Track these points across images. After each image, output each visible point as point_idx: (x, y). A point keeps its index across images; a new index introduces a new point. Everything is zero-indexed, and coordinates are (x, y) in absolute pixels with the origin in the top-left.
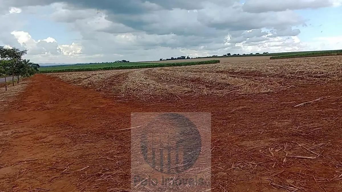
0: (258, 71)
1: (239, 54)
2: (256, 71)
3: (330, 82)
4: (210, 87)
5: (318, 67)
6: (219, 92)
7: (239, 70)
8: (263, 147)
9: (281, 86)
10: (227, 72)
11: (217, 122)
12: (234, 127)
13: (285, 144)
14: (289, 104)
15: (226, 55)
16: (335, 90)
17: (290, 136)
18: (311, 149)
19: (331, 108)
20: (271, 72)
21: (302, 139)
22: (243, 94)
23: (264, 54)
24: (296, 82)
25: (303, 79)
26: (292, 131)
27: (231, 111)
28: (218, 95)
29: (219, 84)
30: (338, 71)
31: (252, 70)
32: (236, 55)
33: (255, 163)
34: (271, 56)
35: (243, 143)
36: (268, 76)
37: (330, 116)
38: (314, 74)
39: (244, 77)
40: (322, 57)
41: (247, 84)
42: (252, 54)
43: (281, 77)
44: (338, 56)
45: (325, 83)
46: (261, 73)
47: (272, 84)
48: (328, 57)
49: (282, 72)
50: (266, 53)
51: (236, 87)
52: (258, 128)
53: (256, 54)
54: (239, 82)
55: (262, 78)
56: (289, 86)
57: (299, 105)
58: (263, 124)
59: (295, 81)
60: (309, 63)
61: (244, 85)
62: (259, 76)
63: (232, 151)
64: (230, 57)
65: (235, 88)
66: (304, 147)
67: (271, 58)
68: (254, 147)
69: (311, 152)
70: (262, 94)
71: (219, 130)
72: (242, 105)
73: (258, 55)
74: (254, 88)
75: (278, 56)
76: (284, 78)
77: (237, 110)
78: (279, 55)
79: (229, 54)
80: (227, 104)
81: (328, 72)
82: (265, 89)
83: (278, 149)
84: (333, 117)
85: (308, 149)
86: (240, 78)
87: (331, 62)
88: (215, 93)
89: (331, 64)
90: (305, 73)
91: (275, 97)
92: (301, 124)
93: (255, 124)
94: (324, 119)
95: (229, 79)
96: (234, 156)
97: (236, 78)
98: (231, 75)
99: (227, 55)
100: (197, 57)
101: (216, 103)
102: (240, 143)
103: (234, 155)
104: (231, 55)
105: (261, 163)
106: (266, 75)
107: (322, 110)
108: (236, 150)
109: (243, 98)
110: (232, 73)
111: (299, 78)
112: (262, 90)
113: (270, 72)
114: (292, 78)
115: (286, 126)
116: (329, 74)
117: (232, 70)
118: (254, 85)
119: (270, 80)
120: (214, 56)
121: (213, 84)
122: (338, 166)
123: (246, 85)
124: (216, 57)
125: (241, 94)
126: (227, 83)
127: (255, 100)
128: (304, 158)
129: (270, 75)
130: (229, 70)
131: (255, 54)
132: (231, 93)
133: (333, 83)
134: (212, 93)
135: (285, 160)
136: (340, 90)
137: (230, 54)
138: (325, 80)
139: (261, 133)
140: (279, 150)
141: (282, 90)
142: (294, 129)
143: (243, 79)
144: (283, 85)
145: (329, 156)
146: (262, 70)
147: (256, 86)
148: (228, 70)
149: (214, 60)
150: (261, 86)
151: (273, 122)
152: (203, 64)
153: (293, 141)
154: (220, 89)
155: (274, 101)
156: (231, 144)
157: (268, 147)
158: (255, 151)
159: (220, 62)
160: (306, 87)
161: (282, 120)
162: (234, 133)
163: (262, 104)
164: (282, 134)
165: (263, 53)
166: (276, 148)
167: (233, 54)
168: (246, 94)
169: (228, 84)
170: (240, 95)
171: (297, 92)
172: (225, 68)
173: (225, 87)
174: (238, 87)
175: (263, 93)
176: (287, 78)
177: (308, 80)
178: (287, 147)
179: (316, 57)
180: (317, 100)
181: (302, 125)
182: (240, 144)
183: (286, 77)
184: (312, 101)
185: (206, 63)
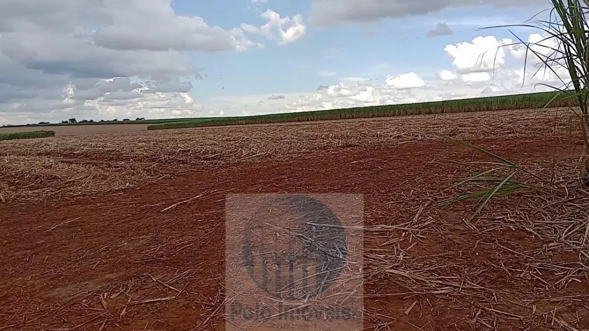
0: (117, 151)
1: (92, 121)
2: (113, 151)
3: (223, 167)
4: (17, 184)
5: (215, 142)
6: (33, 193)
7: (83, 149)
8: (90, 294)
9: (149, 177)
10: (59, 154)
11: (12, 257)
12: (45, 262)
13: (130, 281)
14: (154, 207)
15: (66, 122)
16: (226, 179)
17: (143, 264)
18: (171, 282)
19: (214, 208)
20: (140, 153)
21: (161, 268)
22: (80, 196)
23: (137, 121)
24: (176, 168)
25: (186, 163)
26: (147, 254)
27: (48, 229)
28: (28, 201)
29: (36, 179)
30: (235, 150)
31: (107, 149)
32: (86, 121)
33: (69, 327)
34: (150, 125)
35: (55, 293)
36: (132, 160)
37: (209, 222)
38: (203, 154)
39: (89, 163)
40: (225, 127)
41: (90, 176)
42: (116, 120)
43: (153, 160)
44: (247, 126)
45: (216, 169)
46: (122, 154)
47: (133, 174)
48: (233, 126)
49: (157, 153)
50: (141, 119)
51: (70, 182)
52: (92, 258)
53: (124, 120)
54: (78, 173)
55: (121, 164)
56: (161, 176)
57: (169, 208)
58: (102, 249)
59: (174, 167)
60: (205, 136)
61: (85, 178)
62: (116, 159)
63: (28, 313)
64: (75, 125)
65: (65, 184)
66: (160, 281)
67: (149, 128)
68: (75, 296)
69: (169, 288)
70: (114, 193)
71: (13, 272)
72: (71, 216)
73: (126, 122)
74: (102, 183)
75: (161, 124)
76: (158, 162)
77: (60, 226)
78: (163, 123)
79: (73, 120)
80: (43, 216)
81: (222, 151)
82: (121, 183)
83: (117, 293)
84: (214, 224)
85: (165, 285)
86: (81, 165)
87: (235, 135)
88: (24, 197)
89: (234, 138)
90: (191, 152)
91: (135, 197)
92: (164, 240)
93: (87, 250)
94: (201, 227)
95: (60, 167)
96: (30, 321)
97: (73, 165)
98: (67, 160)
99: (68, 121)
100: (6, 125)
101: (22, 216)
102: (48, 293)
103: (31, 319)
104: (78, 121)
105: (79, 326)
106: (129, 158)
107: (201, 214)
108: (38, 309)
109: (78, 202)
110: (68, 156)
111: (180, 161)
112: (114, 186)
113: (138, 152)
114: (169, 161)
115: (140, 247)
116: (224, 154)
117: (71, 149)
118: (102, 177)
119: (133, 167)
120: (43, 123)
121: (24, 179)
122: (206, 305)
123: (88, 176)
124: (48, 124)
125: (75, 194)
126: (52, 176)
127: (99, 205)
128: (157, 301)
129: (136, 157)
130: (65, 150)
131: (122, 120)
132: (57, 194)
133: (226, 168)
134: (18, 196)
135: (124, 312)
136: (233, 178)
137: (75, 121)
138: (216, 164)
139: (94, 267)
140: (119, 293)
141: (149, 184)
142: (152, 251)
143: (87, 167)
144: (153, 174)
145: (196, 290)
146: (124, 149)
147: (106, 177)
148: (62, 150)
149: (42, 131)
150: (113, 179)
151: (120, 243)
152: (18, 139)
153: (144, 274)
154: (38, 188)
155: (131, 204)
156: (28, 298)
157: (100, 292)
158: (73, 304)
159: (55, 135)
160: (187, 176)
161: (137, 238)
162: (42, 274)
163: (110, 211)
164: (130, 263)
165: (137, 119)
166: (113, 292)
167: (82, 120)
168: (85, 195)
169: (56, 176)
170: (74, 196)
171: (172, 186)
172: (57, 146)
173: (49, 182)
174: (73, 182)
175: (116, 190)
176: (162, 163)
177: (194, 165)
178: (133, 287)
179: (218, 127)
180: (197, 197)
181: (167, 242)
182: (48, 295)
183: (160, 160)
184: (189, 199)
185: (25, 136)
